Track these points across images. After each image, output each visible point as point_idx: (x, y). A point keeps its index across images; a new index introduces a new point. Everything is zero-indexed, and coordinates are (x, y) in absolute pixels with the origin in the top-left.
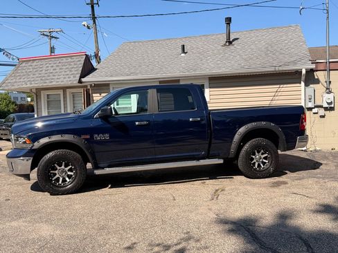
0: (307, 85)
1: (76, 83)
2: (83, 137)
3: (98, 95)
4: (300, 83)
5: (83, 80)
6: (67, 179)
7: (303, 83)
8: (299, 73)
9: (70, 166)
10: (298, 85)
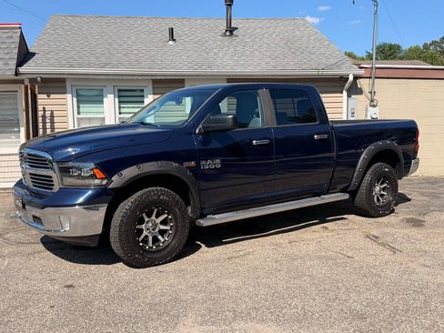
0: (349, 96)
1: (10, 74)
2: (186, 164)
3: (45, 96)
4: (342, 92)
5: (22, 70)
6: (160, 237)
7: (345, 93)
8: (344, 79)
9: (166, 215)
10: (339, 95)
